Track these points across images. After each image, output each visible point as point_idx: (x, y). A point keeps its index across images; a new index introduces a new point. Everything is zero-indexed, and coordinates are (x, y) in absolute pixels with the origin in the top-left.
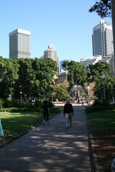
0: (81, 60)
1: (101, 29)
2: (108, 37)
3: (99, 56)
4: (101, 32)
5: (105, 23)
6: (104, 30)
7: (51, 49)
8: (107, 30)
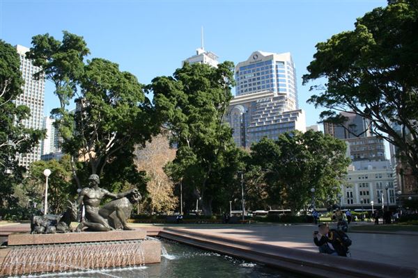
5: (207, 54)
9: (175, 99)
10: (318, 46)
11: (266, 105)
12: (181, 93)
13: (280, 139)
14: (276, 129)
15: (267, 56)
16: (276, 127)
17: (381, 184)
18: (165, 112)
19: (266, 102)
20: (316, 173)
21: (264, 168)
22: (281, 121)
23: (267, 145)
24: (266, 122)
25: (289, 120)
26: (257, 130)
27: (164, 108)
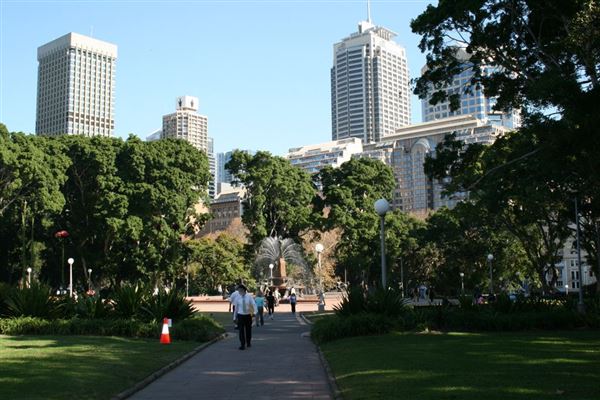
0: (290, 151)
1: (360, 51)
2: (383, 78)
3: (353, 141)
4: (361, 60)
5: (376, 32)
6: (372, 54)
7: (187, 111)
8: (382, 54)
19: (463, 134)
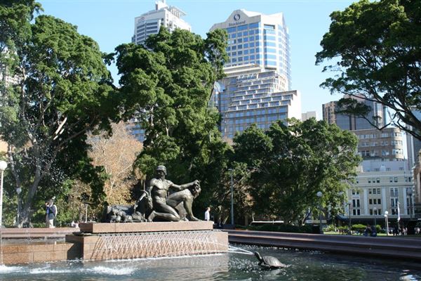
4: (157, 31)
5: (169, 10)
6: (166, 26)
9: (156, 76)
10: (333, 16)
11: (250, 83)
12: (164, 68)
13: (271, 128)
14: (262, 116)
15: (253, 17)
16: (264, 112)
17: (396, 190)
18: (145, 92)
19: (249, 78)
20: (317, 173)
21: (250, 166)
22: (269, 105)
23: (256, 136)
24: (250, 105)
25: (280, 104)
26: (237, 115)
27: (144, 87)
